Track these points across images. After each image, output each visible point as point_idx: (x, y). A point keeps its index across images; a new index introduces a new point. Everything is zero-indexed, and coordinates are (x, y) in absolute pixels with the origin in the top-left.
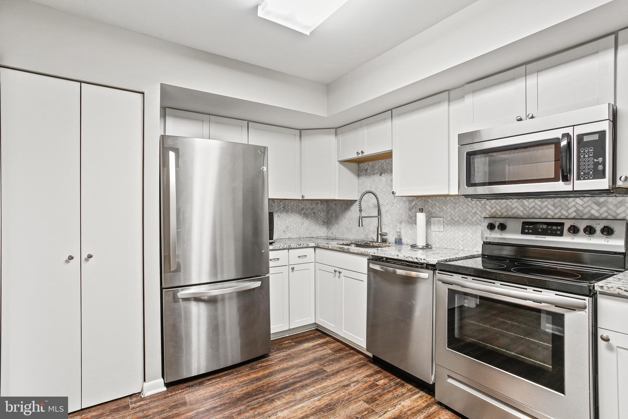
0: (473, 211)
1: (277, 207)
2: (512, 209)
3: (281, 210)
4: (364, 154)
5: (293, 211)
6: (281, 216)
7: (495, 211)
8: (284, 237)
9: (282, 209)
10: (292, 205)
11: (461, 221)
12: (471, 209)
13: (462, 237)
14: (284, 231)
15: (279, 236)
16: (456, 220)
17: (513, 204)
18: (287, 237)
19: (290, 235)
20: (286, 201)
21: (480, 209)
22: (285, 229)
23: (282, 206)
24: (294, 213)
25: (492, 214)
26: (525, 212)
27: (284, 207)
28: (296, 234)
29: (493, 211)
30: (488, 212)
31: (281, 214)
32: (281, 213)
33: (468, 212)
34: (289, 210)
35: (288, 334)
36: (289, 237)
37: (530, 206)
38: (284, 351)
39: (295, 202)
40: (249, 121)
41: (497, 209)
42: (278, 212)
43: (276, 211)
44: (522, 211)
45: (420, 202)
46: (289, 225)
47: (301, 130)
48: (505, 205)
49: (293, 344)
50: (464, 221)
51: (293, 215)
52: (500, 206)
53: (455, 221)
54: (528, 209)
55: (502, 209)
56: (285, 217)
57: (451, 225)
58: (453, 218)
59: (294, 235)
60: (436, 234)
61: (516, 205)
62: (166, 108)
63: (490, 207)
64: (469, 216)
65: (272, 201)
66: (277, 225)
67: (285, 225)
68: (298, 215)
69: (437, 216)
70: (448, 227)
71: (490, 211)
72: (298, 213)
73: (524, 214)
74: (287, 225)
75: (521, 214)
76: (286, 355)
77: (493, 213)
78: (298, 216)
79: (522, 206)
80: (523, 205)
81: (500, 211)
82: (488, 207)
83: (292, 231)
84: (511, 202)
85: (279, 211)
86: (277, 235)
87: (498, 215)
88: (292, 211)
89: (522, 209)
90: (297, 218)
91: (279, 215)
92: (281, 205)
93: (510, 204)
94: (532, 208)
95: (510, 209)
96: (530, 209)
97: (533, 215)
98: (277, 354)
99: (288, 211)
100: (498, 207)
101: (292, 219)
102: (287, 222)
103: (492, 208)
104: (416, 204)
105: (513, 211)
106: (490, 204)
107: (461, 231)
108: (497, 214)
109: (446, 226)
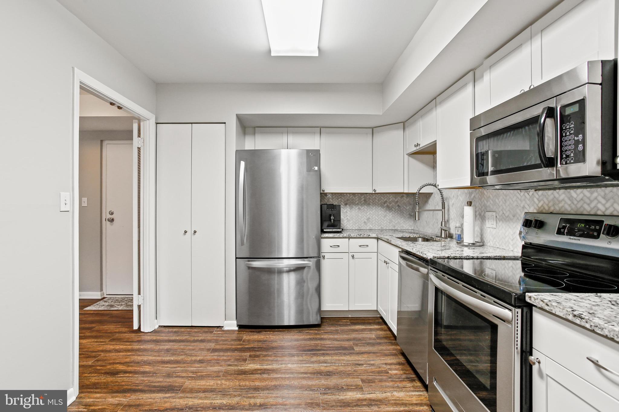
0: (522, 205)
1: (358, 200)
2: (560, 202)
3: (362, 203)
4: (421, 146)
5: (375, 204)
6: (362, 209)
7: (543, 205)
8: (365, 228)
9: (364, 202)
10: (373, 199)
11: (511, 216)
12: (519, 202)
13: (512, 235)
14: (365, 222)
15: (360, 226)
16: (507, 215)
17: (560, 196)
18: (368, 228)
19: (372, 227)
20: (368, 195)
21: (528, 202)
22: (366, 221)
23: (363, 199)
24: (376, 206)
25: (539, 208)
26: (573, 206)
27: (365, 200)
28: (378, 225)
29: (540, 205)
30: (535, 206)
31: (362, 207)
32: (362, 205)
33: (517, 205)
34: (371, 203)
35: (351, 315)
36: (369, 228)
37: (578, 199)
38: (335, 327)
39: (378, 196)
40: (321, 128)
41: (544, 203)
42: (359, 205)
43: (357, 204)
44: (569, 205)
45: (478, 195)
46: (370, 217)
47: (373, 128)
48: (552, 197)
49: (348, 323)
50: (514, 216)
51: (375, 207)
52: (547, 199)
53: (506, 217)
54: (575, 202)
55: (549, 202)
56: (366, 210)
57: (502, 221)
58: (505, 212)
59: (376, 227)
60: (490, 231)
61: (563, 196)
62: (256, 128)
63: (538, 199)
64: (518, 211)
65: (353, 195)
66: (358, 216)
67: (366, 217)
68: (380, 207)
69: (491, 211)
70: (500, 223)
71: (537, 205)
72: (381, 206)
73: (572, 209)
74: (368, 217)
75: (569, 209)
76: (334, 330)
77: (541, 207)
78: (380, 209)
79: (569, 199)
80: (571, 198)
81: (547, 205)
82: (535, 200)
83: (373, 222)
84: (558, 193)
85: (359, 203)
86: (358, 226)
87: (546, 210)
88: (373, 204)
89: (569, 202)
90: (379, 211)
91: (360, 207)
92: (361, 199)
93: (557, 195)
94: (580, 201)
95: (557, 202)
96: (578, 202)
97: (582, 209)
98: (328, 327)
99: (369, 204)
100: (545, 200)
101: (373, 211)
102: (368, 214)
103: (539, 201)
104: (474, 197)
105: (561, 205)
106: (537, 196)
107: (511, 229)
108: (544, 208)
109: (498, 222)
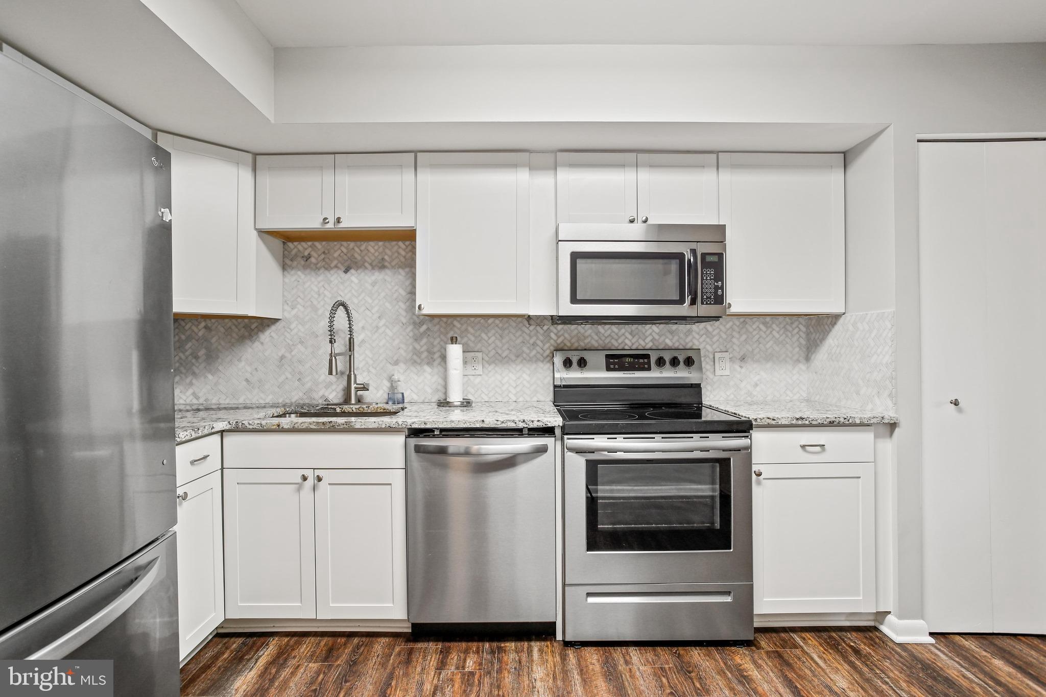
0: (532, 341)
2: (585, 338)
7: (563, 340)
11: (513, 358)
12: (527, 338)
13: (515, 381)
16: (504, 355)
17: (586, 331)
21: (541, 338)
25: (558, 345)
26: (601, 342)
29: (559, 341)
30: (552, 341)
33: (524, 342)
37: (606, 335)
41: (565, 338)
44: (597, 341)
45: (438, 327)
48: (576, 332)
50: (518, 356)
52: (569, 334)
53: (502, 358)
54: (603, 338)
55: (572, 338)
57: (496, 364)
58: (500, 352)
60: (469, 379)
61: (589, 332)
63: (556, 334)
64: (525, 349)
69: (470, 350)
70: (490, 368)
71: (555, 341)
73: (599, 345)
75: (596, 345)
77: (560, 344)
79: (597, 334)
80: (598, 333)
81: (570, 341)
82: (552, 335)
84: (583, 328)
87: (568, 347)
89: (596, 337)
93: (582, 331)
94: (608, 336)
95: (582, 338)
96: (606, 338)
97: (610, 345)
100: (566, 335)
103: (559, 337)
104: (428, 329)
105: (586, 341)
106: (555, 331)
107: (512, 373)
108: (565, 345)
109: (487, 365)
